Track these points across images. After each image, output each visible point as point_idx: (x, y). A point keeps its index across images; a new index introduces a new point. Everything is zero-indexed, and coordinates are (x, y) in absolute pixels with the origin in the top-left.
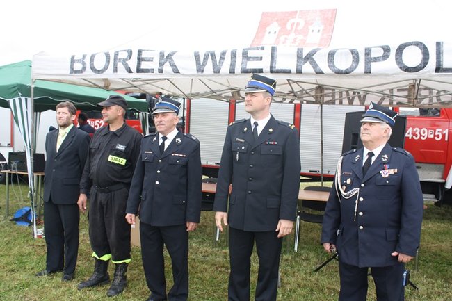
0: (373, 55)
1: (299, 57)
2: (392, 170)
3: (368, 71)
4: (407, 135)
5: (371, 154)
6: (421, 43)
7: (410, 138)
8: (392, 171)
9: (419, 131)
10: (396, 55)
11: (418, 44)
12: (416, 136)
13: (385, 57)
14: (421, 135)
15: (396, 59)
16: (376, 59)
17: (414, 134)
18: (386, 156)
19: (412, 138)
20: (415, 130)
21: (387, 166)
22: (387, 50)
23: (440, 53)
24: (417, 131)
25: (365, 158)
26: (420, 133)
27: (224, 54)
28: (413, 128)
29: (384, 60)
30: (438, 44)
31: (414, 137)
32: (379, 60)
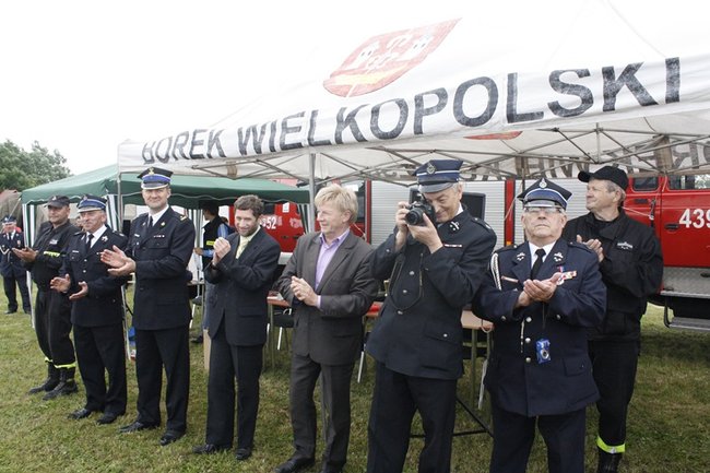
0: (426, 105)
1: (339, 120)
2: (569, 273)
3: (418, 131)
4: (681, 222)
5: (540, 253)
6: (488, 79)
7: (688, 226)
8: (569, 275)
9: (702, 214)
10: (455, 102)
11: (484, 81)
12: (699, 222)
13: (441, 106)
14: (706, 221)
15: (455, 108)
16: (429, 111)
17: (694, 219)
18: (559, 255)
19: (691, 225)
20: (695, 212)
21: (562, 268)
22: (442, 94)
23: (512, 92)
24: (699, 214)
25: (534, 258)
26: (704, 217)
27: (264, 127)
28: (692, 210)
29: (439, 111)
30: (511, 77)
31: (695, 224)
32: (433, 113)
